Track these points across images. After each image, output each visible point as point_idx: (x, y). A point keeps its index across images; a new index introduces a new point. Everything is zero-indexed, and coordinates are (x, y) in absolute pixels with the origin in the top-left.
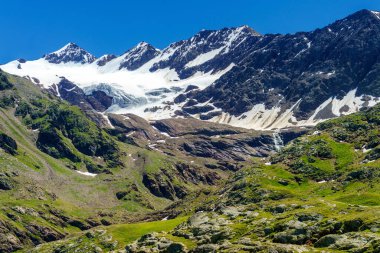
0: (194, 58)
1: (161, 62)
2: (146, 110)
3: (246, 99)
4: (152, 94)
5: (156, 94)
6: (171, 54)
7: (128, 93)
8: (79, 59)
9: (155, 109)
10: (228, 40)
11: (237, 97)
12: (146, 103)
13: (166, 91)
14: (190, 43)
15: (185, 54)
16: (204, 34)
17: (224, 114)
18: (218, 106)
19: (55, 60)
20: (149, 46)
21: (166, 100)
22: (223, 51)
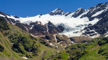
0: (95, 13)
1: (84, 15)
2: (74, 33)
3: (105, 29)
4: (77, 27)
5: (79, 27)
6: (88, 12)
7: (69, 26)
8: (60, 14)
9: (77, 32)
10: (107, 7)
11: (103, 28)
12: (75, 30)
13: (82, 26)
14: (94, 8)
15: (92, 12)
16: (99, 5)
17: (98, 34)
18: (96, 31)
19: (52, 14)
20: (82, 9)
21: (81, 29)
22: (104, 11)
